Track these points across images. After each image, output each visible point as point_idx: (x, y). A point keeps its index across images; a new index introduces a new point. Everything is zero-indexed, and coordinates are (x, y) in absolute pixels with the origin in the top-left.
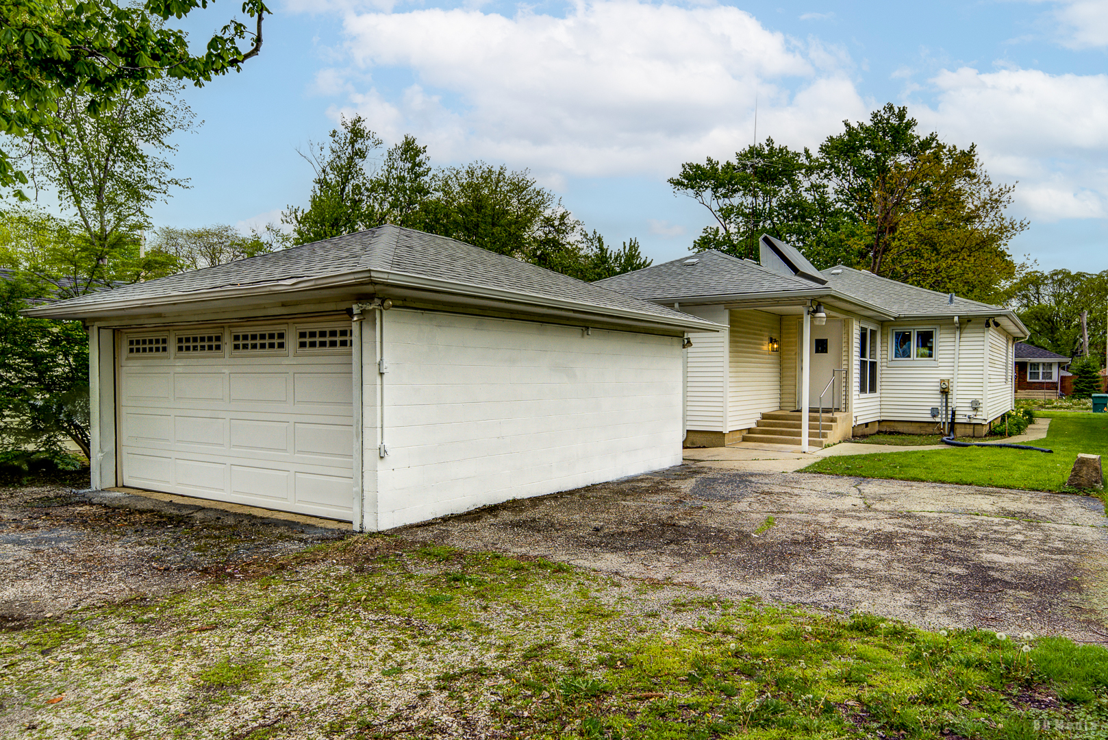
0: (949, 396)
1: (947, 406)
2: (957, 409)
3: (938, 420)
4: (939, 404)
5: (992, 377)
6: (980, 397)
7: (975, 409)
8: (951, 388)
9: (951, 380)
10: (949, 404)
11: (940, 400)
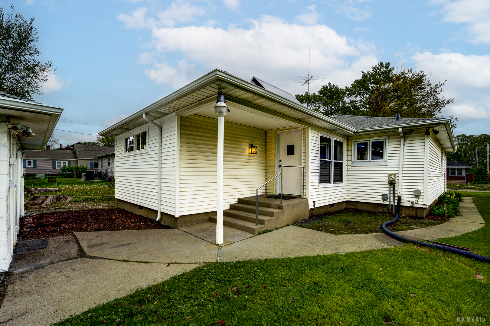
0: (396, 187)
1: (394, 194)
2: (402, 196)
3: (387, 203)
4: (388, 192)
5: (431, 173)
6: (422, 187)
7: (417, 197)
8: (397, 181)
9: (397, 175)
10: (396, 192)
11: (388, 189)
